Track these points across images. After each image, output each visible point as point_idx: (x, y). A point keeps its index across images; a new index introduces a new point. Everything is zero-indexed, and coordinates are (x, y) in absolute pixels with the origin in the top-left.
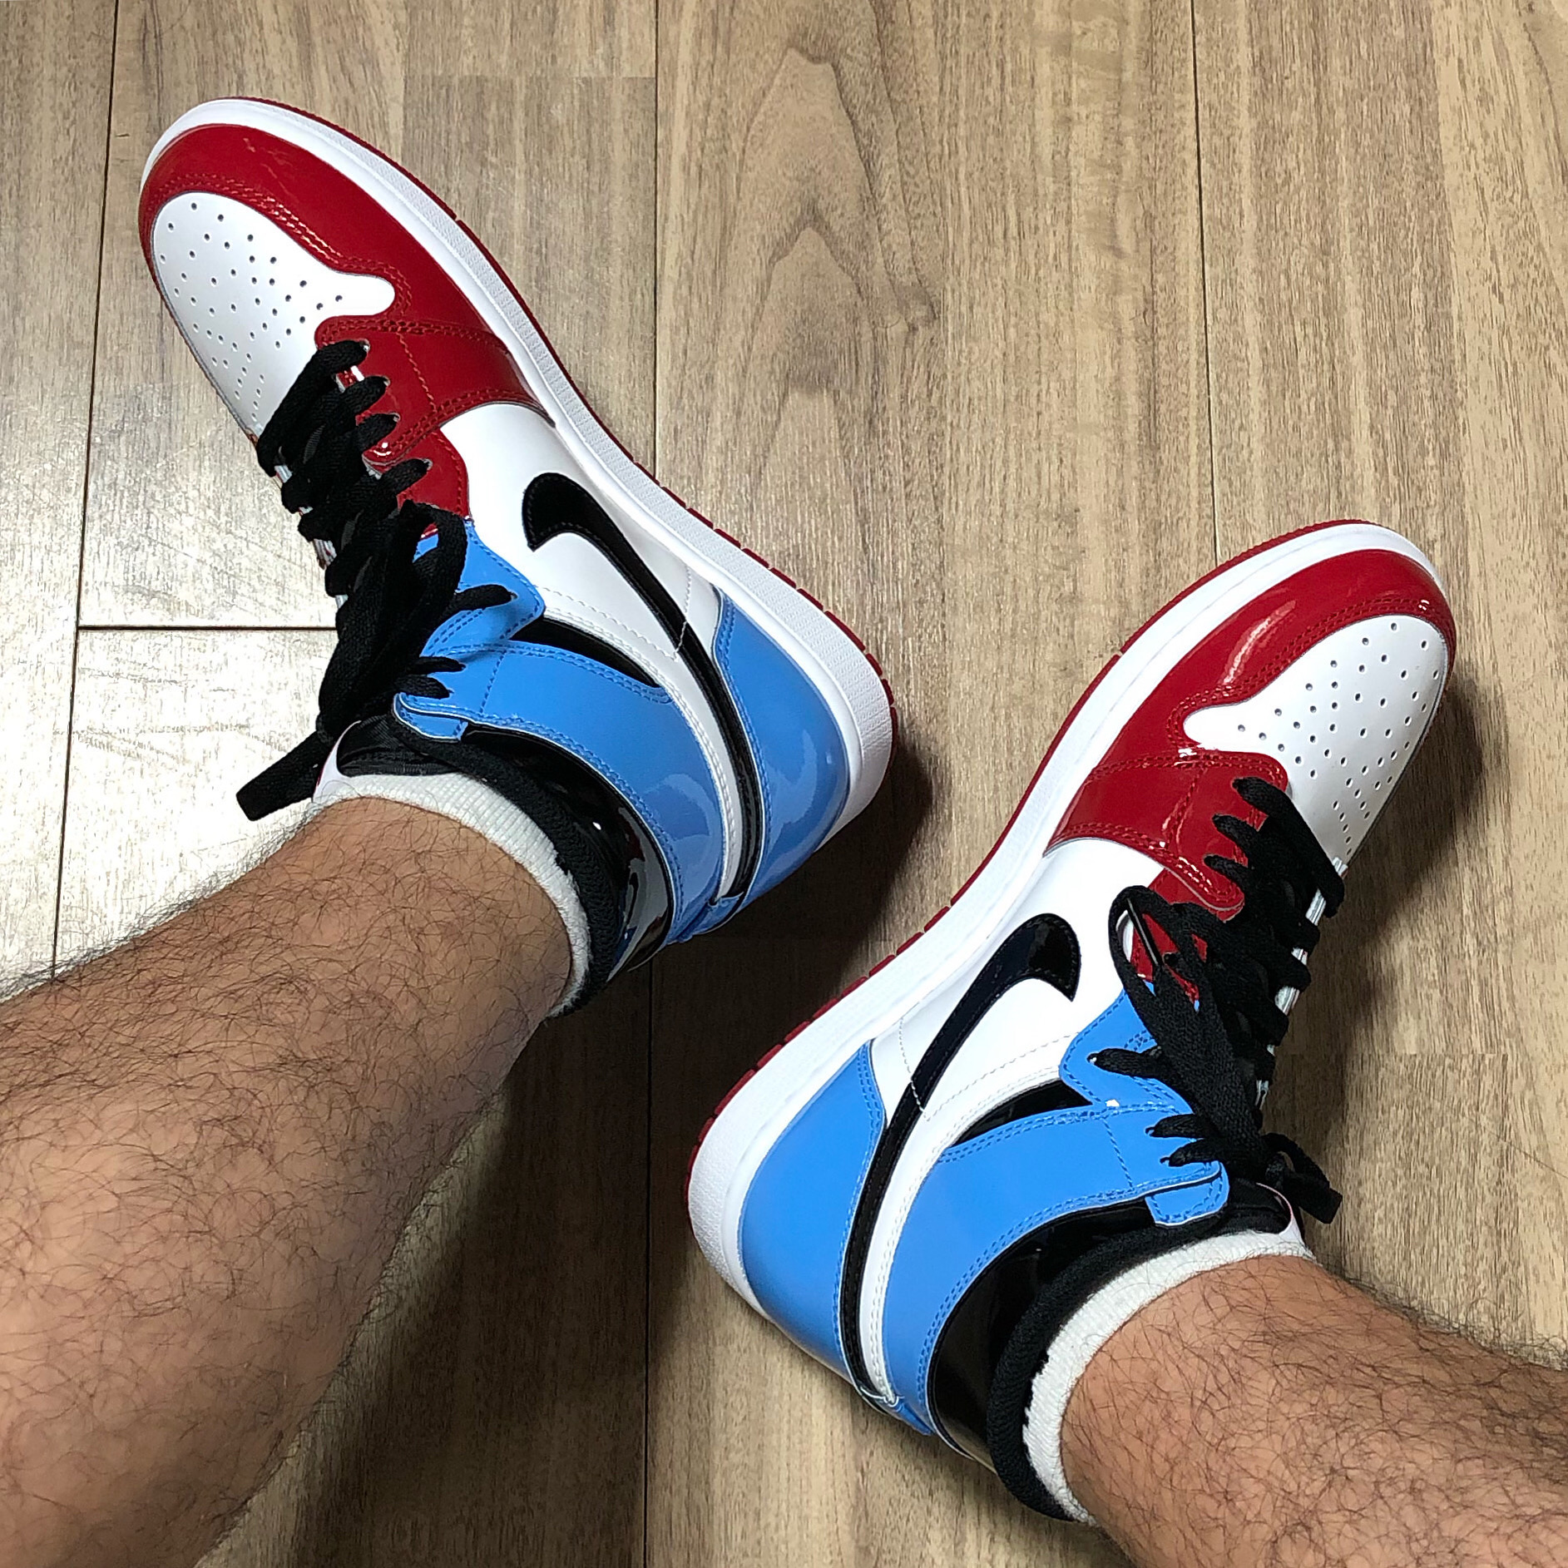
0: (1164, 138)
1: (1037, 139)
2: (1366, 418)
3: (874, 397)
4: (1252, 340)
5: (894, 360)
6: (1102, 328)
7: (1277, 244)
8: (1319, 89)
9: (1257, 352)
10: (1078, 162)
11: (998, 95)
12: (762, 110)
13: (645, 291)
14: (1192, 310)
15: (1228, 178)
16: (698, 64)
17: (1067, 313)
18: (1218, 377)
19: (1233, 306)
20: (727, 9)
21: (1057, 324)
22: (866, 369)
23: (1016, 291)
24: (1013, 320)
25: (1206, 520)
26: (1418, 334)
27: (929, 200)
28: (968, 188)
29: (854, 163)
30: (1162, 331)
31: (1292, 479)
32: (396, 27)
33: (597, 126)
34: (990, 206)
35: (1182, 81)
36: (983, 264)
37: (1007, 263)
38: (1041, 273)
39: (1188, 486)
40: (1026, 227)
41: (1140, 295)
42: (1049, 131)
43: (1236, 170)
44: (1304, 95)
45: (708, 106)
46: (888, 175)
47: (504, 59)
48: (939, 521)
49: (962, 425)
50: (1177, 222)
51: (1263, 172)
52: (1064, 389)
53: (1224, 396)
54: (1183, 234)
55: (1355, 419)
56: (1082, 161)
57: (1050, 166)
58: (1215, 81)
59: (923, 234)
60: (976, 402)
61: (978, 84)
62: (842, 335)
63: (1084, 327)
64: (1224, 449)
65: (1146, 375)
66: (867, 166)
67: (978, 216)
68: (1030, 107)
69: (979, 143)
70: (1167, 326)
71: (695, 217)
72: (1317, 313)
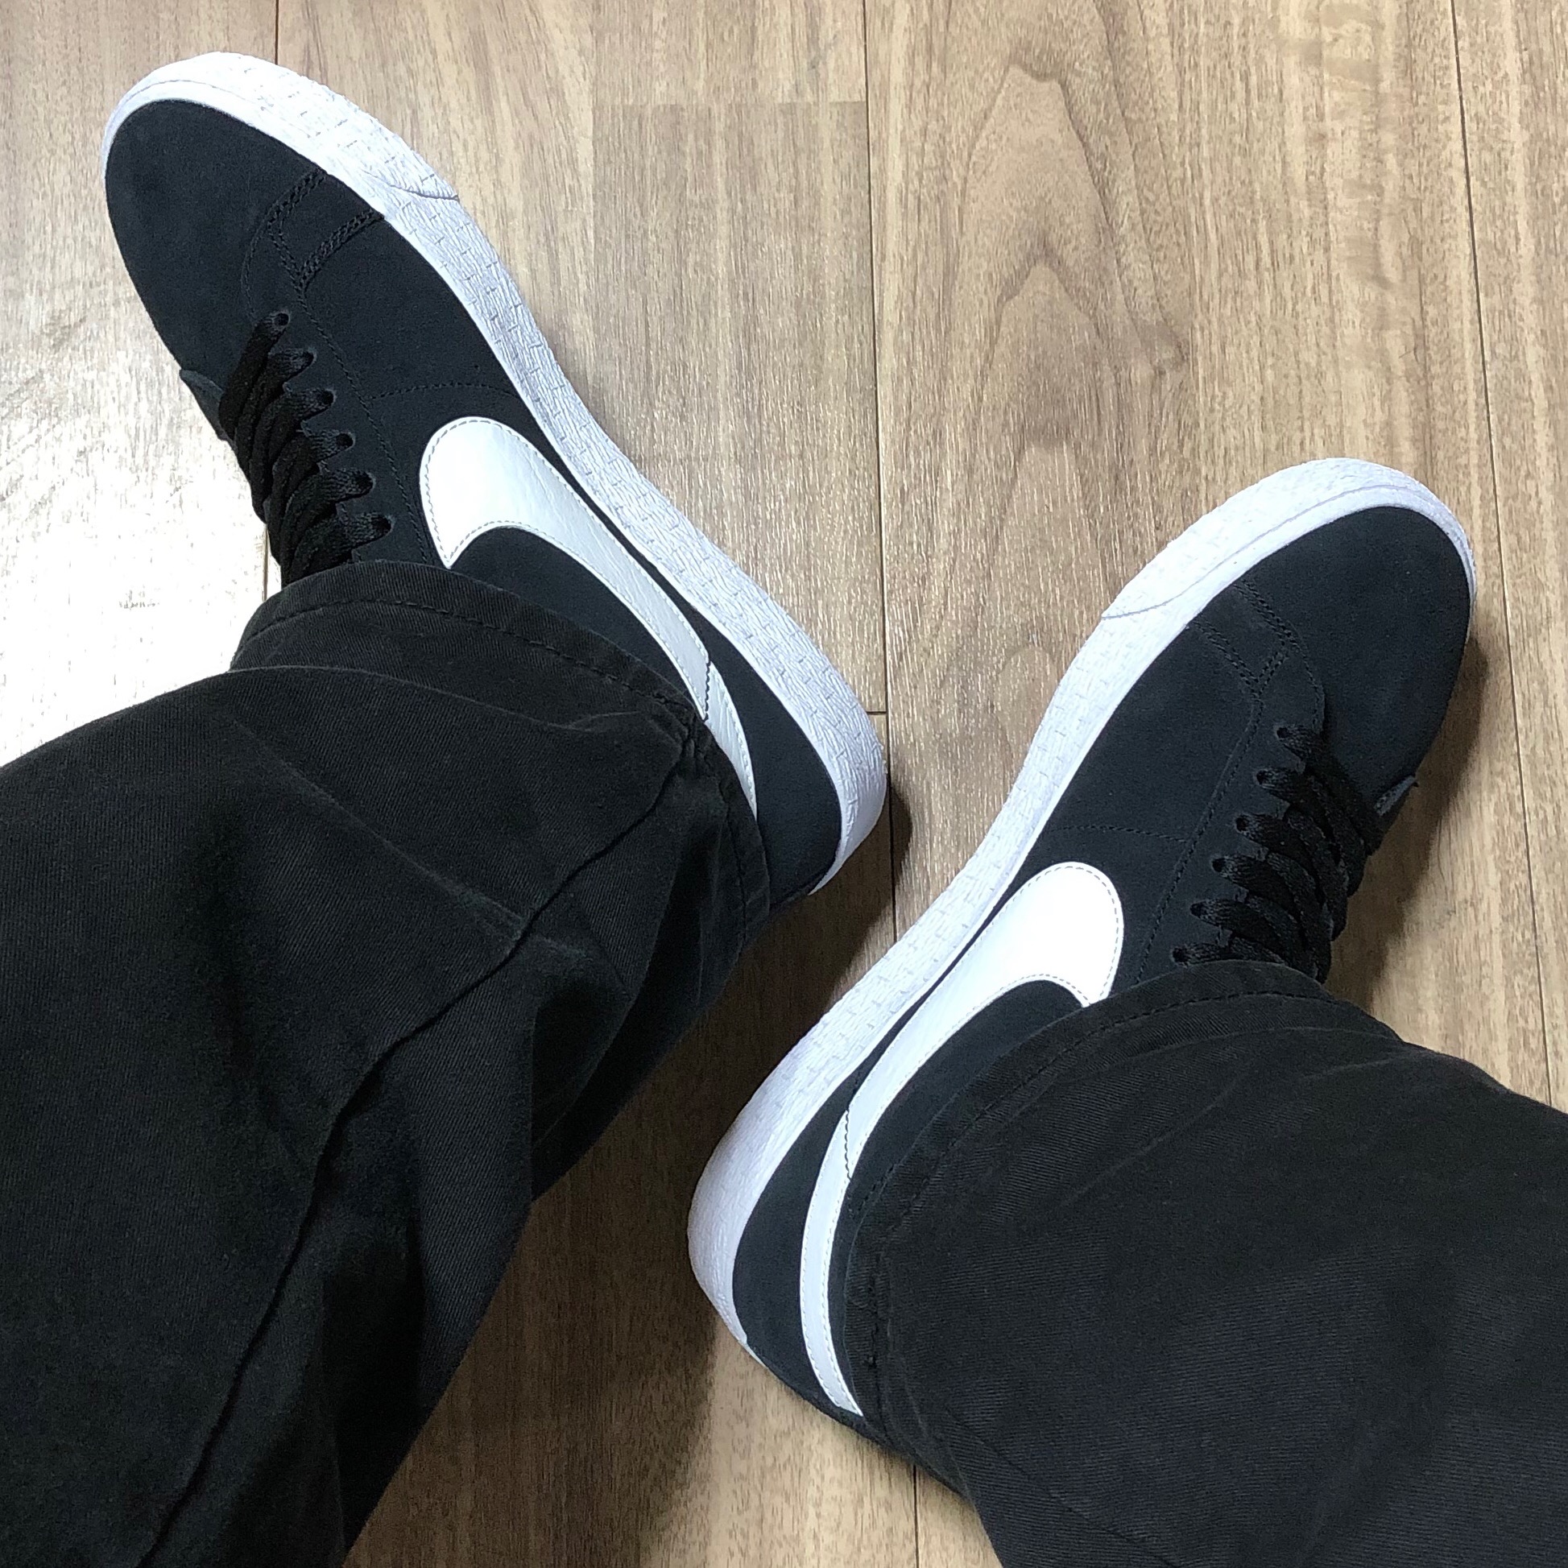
0: (1428, 154)
1: (1288, 159)
3: (1119, 450)
4: (1535, 377)
5: (1140, 406)
6: (1369, 368)
7: (1558, 271)
9: (1542, 390)
10: (1334, 183)
11: (1244, 110)
12: (984, 135)
13: (862, 338)
14: (1468, 346)
15: (1502, 198)
16: (912, 85)
17: (1329, 351)
18: (1500, 420)
19: (1513, 341)
20: (942, 23)
21: (1319, 364)
22: (1109, 421)
23: (1272, 327)
24: (1270, 361)
25: (1493, 578)
27: (1172, 229)
28: (1215, 214)
29: (1086, 190)
30: (1435, 369)
32: (581, 53)
33: (804, 156)
34: (1239, 234)
35: (1445, 91)
36: (1234, 299)
37: (1260, 295)
38: (1299, 307)
40: (1280, 259)
41: (1409, 330)
42: (1302, 149)
43: (1508, 188)
45: (924, 132)
46: (1126, 203)
47: (700, 85)
49: (1218, 478)
50: (1446, 246)
51: (1539, 191)
52: (1331, 435)
53: (1507, 441)
54: (1454, 262)
56: (1339, 182)
57: (1304, 188)
58: (1481, 89)
59: (1166, 266)
60: (1233, 452)
61: (1220, 100)
62: (1081, 381)
63: (1349, 366)
64: (1510, 501)
65: (1420, 418)
66: (1102, 193)
67: (1226, 245)
68: (1278, 123)
69: (1225, 165)
70: (1441, 363)
71: (915, 256)
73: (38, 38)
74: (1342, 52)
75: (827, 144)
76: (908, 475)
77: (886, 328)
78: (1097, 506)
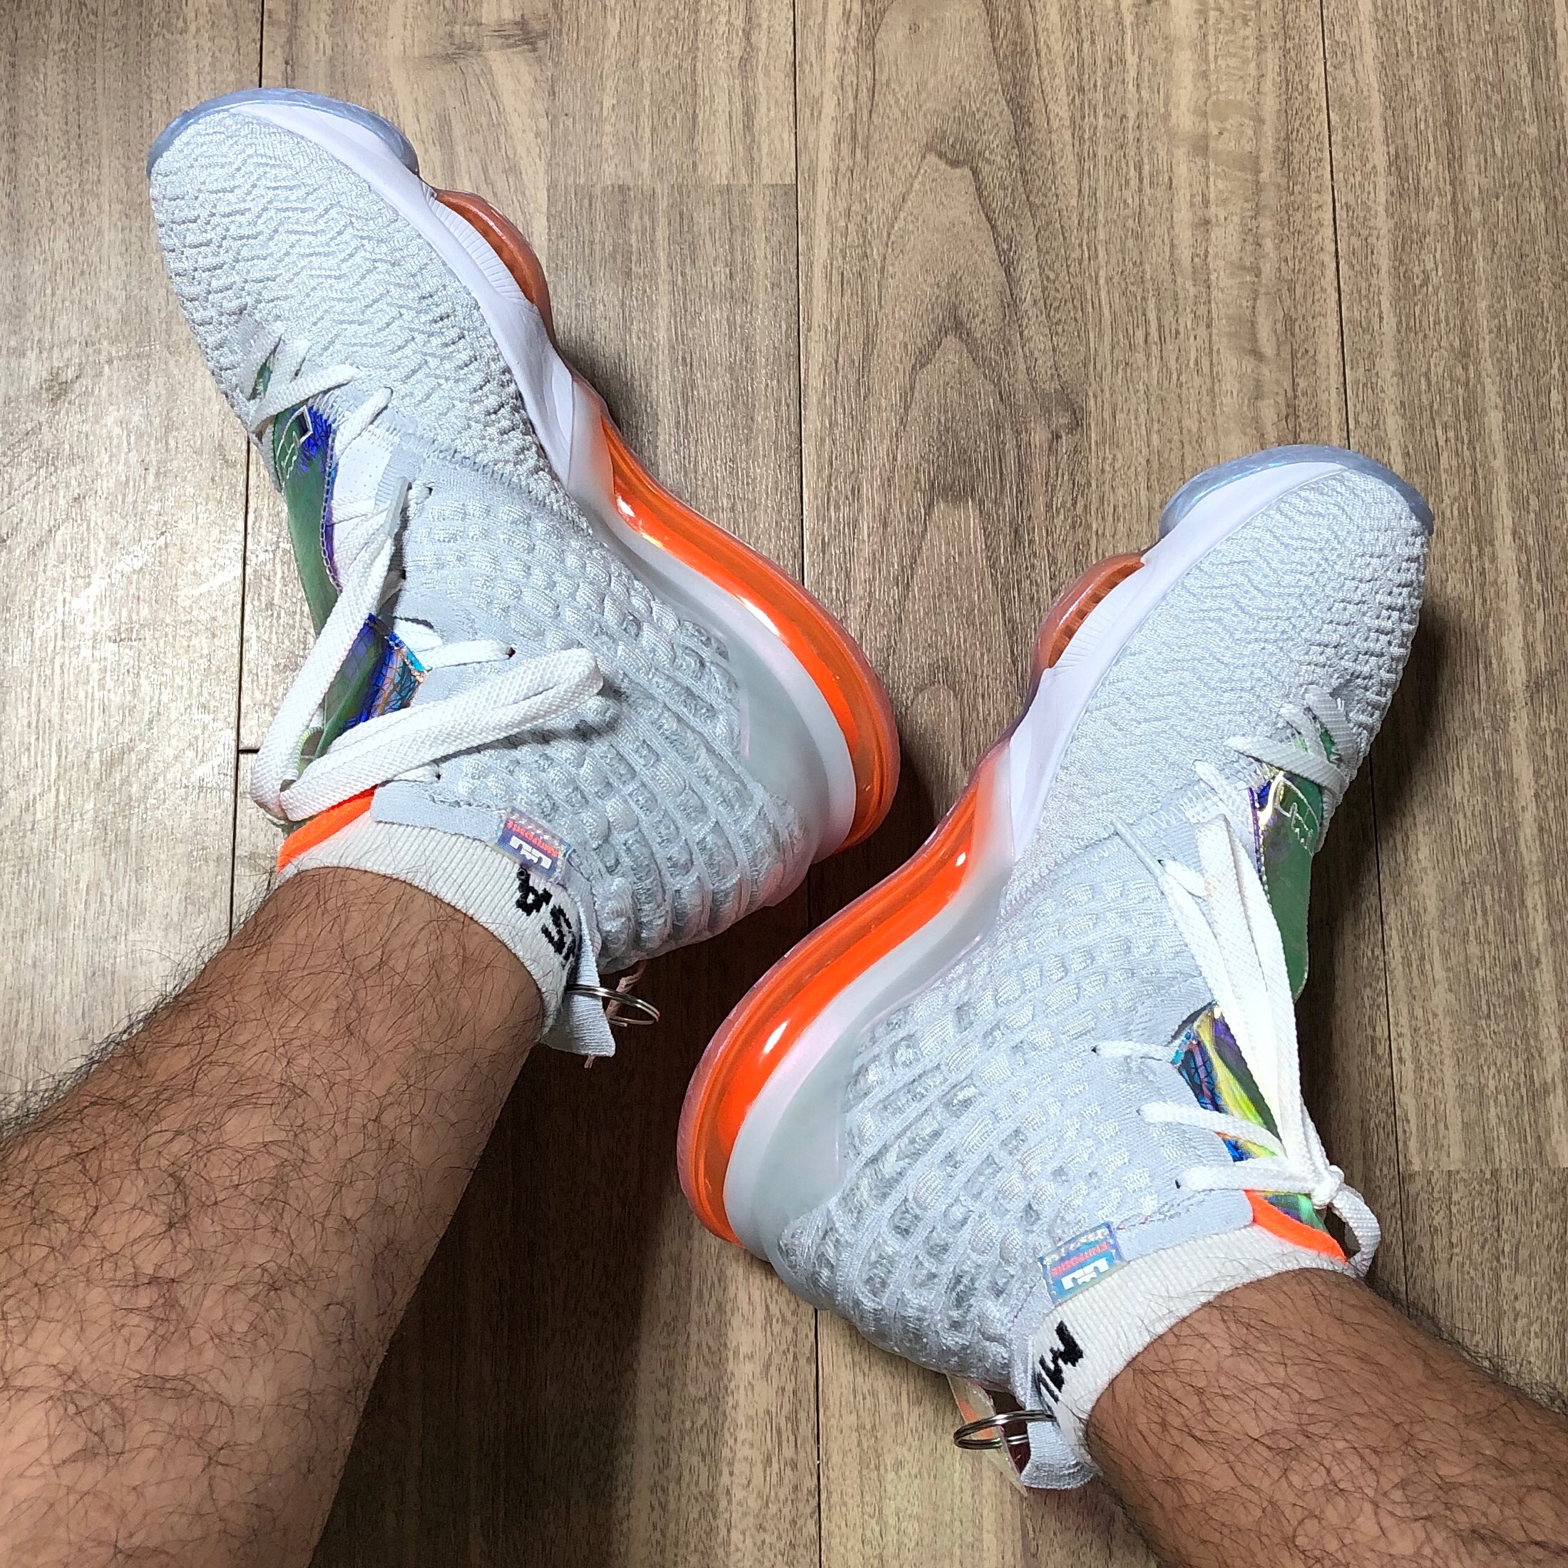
0: (1302, 239)
1: (1175, 242)
2: (1508, 522)
3: (1019, 506)
4: (1394, 444)
5: (1039, 466)
6: (1245, 434)
7: (1417, 347)
8: (1454, 188)
10: (1216, 264)
11: (1137, 199)
12: (902, 216)
13: (789, 401)
14: (1334, 414)
15: (1367, 279)
16: (838, 169)
17: (1209, 419)
19: (1375, 411)
20: (865, 112)
21: (1199, 429)
22: (1010, 477)
23: (1158, 396)
24: (1156, 426)
26: (1558, 437)
27: (1070, 305)
28: (1108, 292)
30: (1305, 436)
32: (537, 135)
33: (738, 233)
34: (1130, 310)
35: (1319, 181)
36: (1125, 370)
37: (1149, 369)
38: (1183, 378)
40: (1167, 331)
41: (1281, 399)
42: (1188, 233)
43: (1374, 271)
44: (1441, 195)
45: (848, 212)
46: (1029, 281)
47: (645, 167)
49: (1107, 533)
50: (1317, 323)
51: (1401, 274)
54: (1323, 338)
55: (1498, 525)
56: (1221, 264)
57: (1190, 270)
58: (1352, 180)
59: (1064, 340)
60: (1121, 511)
61: (1116, 186)
62: (986, 443)
63: (1227, 433)
66: (1008, 273)
67: (1119, 321)
68: (1168, 209)
69: (1118, 247)
70: (1310, 432)
71: (838, 328)
72: (1457, 416)
73: (41, 115)
74: (1225, 145)
75: (759, 223)
76: (829, 526)
77: (811, 392)
78: (998, 558)
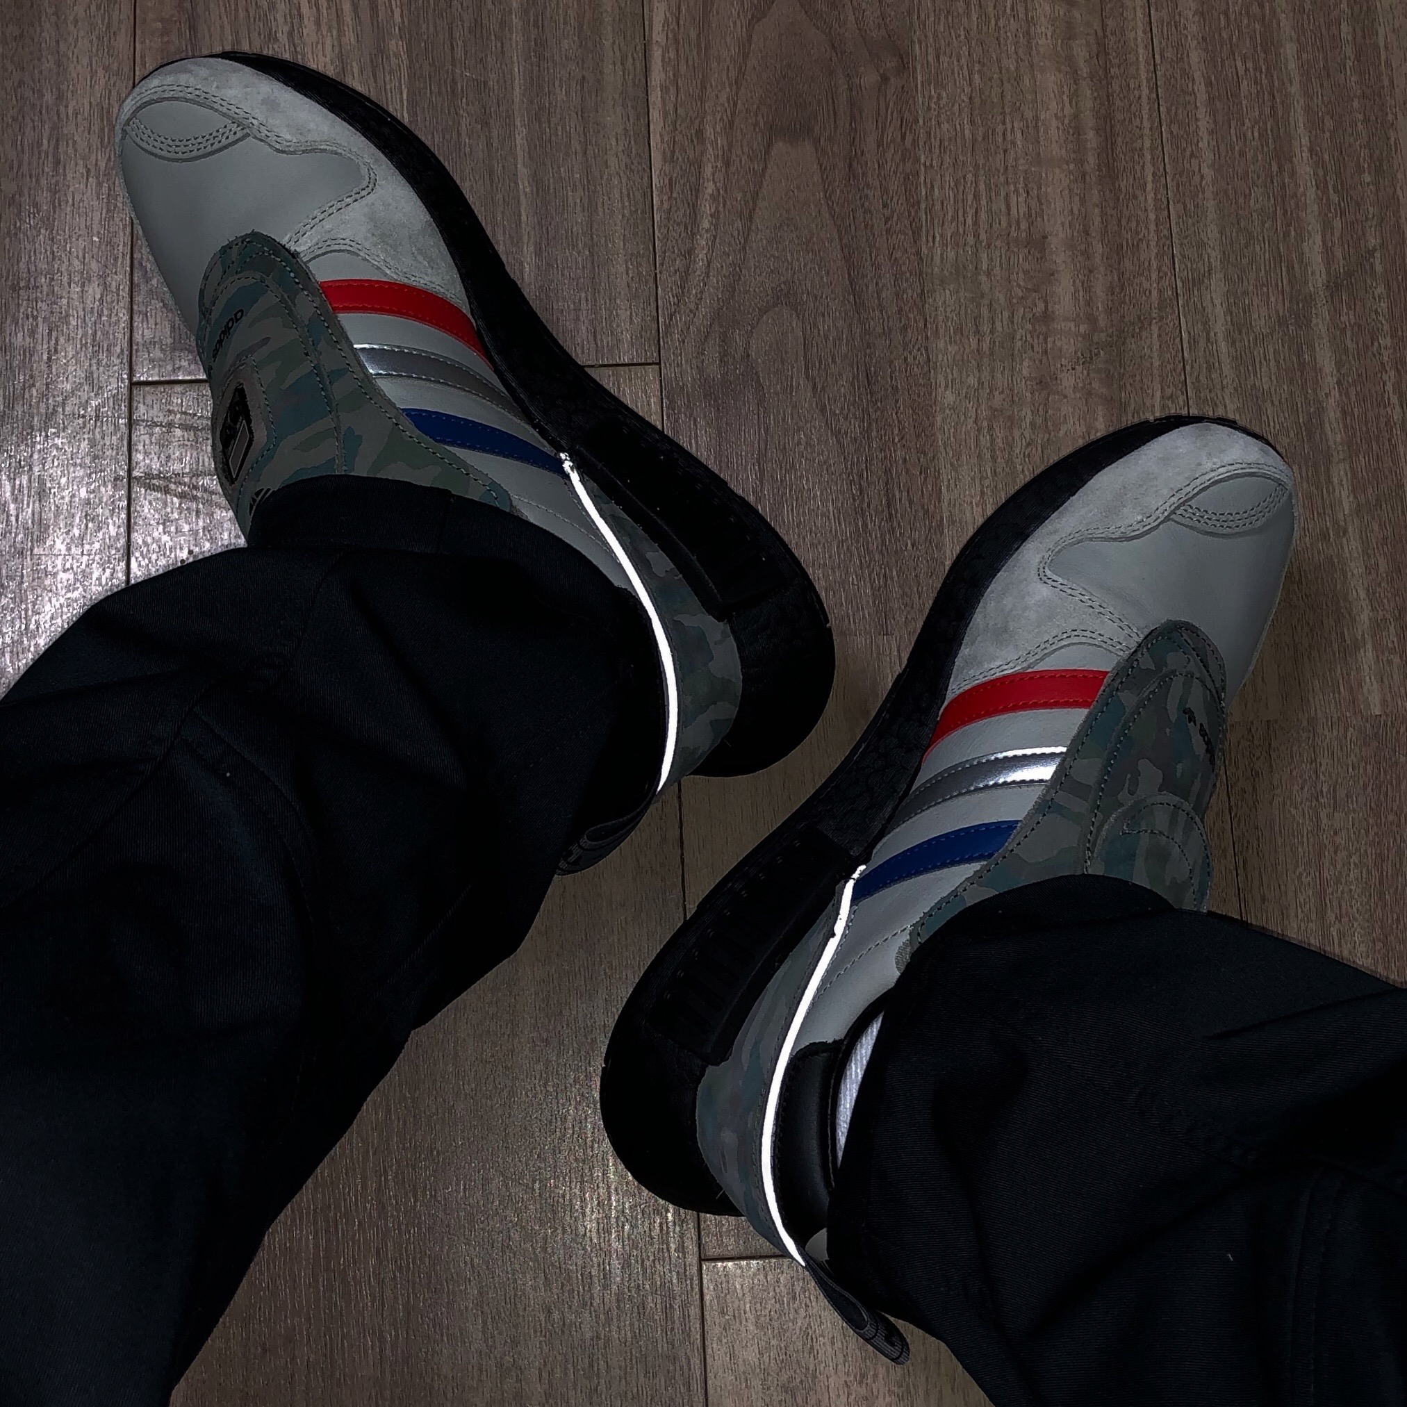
2: (1305, 141)
3: (852, 144)
4: (1197, 75)
5: (869, 106)
6: (1060, 71)
9: (1203, 85)
14: (1141, 51)
17: (1026, 58)
18: (1169, 111)
19: (1179, 46)
21: (1017, 68)
22: (843, 117)
23: (978, 39)
24: (977, 67)
25: (1164, 240)
26: (1349, 64)
30: (1114, 71)
31: (1241, 200)
36: (946, 17)
37: (969, 16)
38: (1001, 23)
39: (1146, 210)
41: (1092, 39)
48: (918, 253)
49: (935, 164)
52: (1028, 127)
53: (1175, 128)
55: (1296, 144)
60: (946, 144)
62: (819, 87)
63: (1043, 71)
64: (1177, 176)
65: (1103, 111)
70: (1119, 67)
72: (1255, 48)
77: (655, 48)
78: (834, 190)
